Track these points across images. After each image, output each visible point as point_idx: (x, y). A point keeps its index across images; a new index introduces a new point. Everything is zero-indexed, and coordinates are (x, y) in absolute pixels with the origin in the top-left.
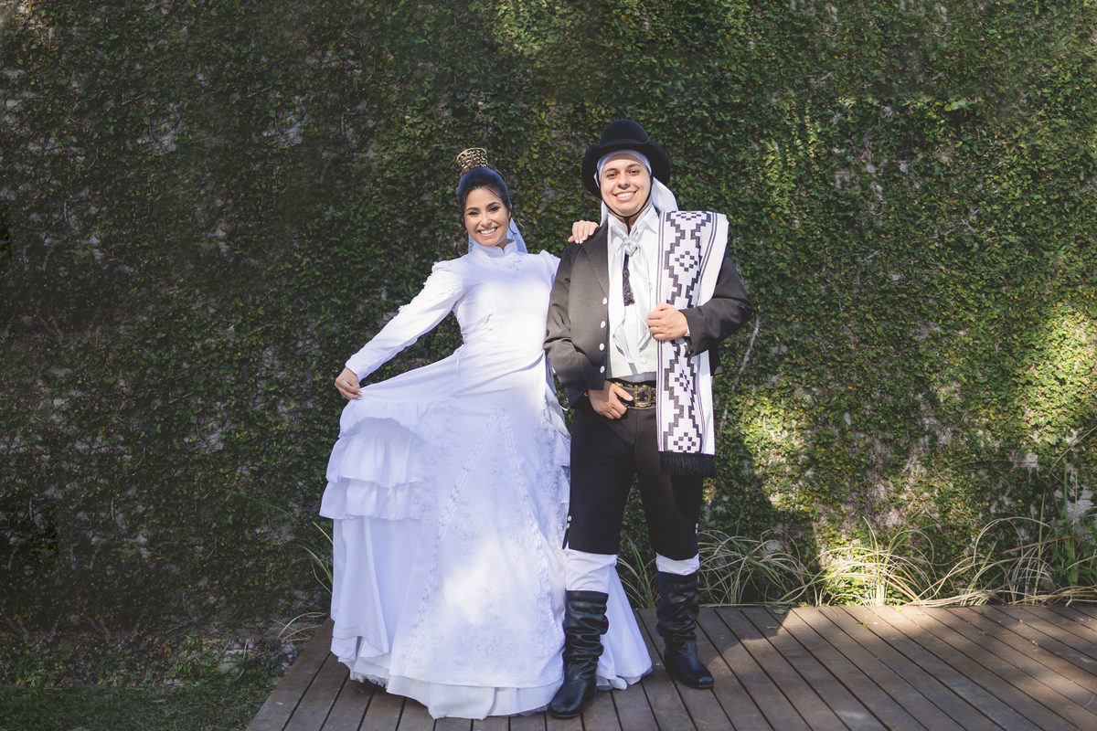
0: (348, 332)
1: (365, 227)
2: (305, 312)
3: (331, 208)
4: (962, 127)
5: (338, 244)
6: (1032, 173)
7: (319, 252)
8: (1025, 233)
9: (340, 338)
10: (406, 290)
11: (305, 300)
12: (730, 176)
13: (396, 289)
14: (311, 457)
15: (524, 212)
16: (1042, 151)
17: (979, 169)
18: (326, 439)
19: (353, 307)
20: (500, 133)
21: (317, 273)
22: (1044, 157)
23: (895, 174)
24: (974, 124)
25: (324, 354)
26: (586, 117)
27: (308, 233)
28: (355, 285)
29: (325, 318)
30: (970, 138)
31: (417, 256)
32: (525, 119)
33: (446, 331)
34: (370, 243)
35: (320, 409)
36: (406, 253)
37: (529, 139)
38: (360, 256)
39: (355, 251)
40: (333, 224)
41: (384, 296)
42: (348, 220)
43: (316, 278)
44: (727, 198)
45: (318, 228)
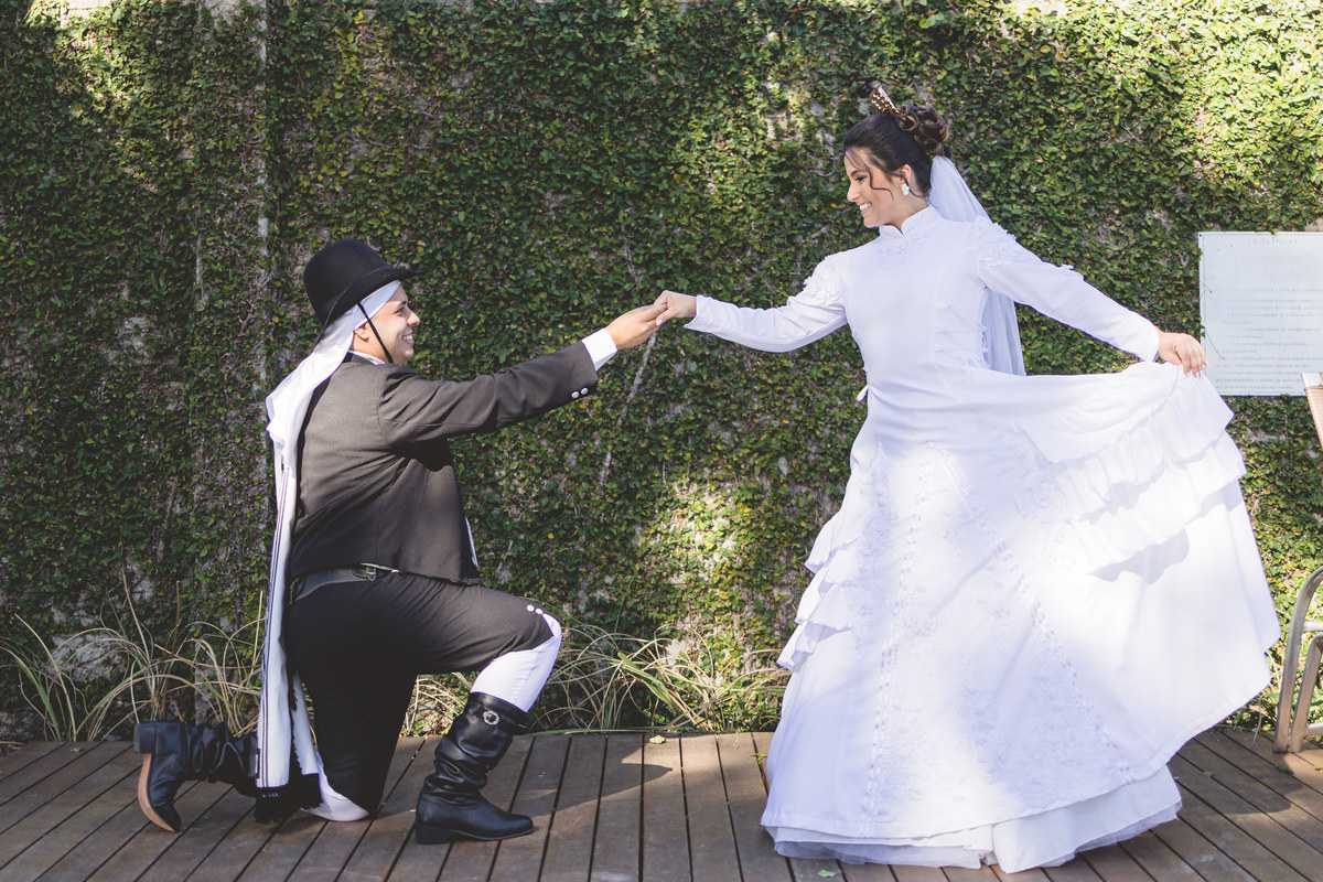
0: (73, 346)
1: (98, 197)
2: (12, 318)
3: (51, 171)
4: (946, 51)
5: (60, 222)
6: (1044, 114)
7: (33, 233)
8: (1036, 201)
9: (62, 354)
10: (155, 287)
11: (14, 301)
12: (616, 121)
13: (140, 285)
14: (19, 522)
15: (324, 175)
16: (1061, 84)
17: (971, 110)
18: (41, 497)
19: (80, 309)
20: (288, 64)
21: (30, 263)
22: (1062, 93)
23: (850, 119)
24: (963, 47)
25: (39, 377)
26: (411, 39)
27: (16, 208)
28: (84, 280)
29: (41, 326)
30: (958, 65)
31: (172, 237)
32: (325, 43)
33: (206, 344)
34: (103, 221)
35: (34, 454)
36: (158, 233)
37: (330, 72)
38: (91, 238)
39: (85, 232)
40: (53, 194)
41: (125, 294)
42: (75, 188)
43: (29, 269)
44: (610, 153)
45: (30, 199)
